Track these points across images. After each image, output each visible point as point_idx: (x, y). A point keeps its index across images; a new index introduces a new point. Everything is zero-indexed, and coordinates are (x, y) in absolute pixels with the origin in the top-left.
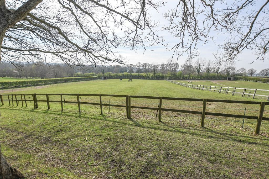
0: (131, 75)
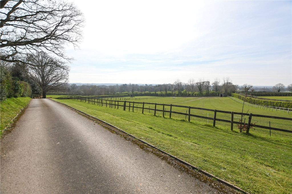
0: (150, 93)
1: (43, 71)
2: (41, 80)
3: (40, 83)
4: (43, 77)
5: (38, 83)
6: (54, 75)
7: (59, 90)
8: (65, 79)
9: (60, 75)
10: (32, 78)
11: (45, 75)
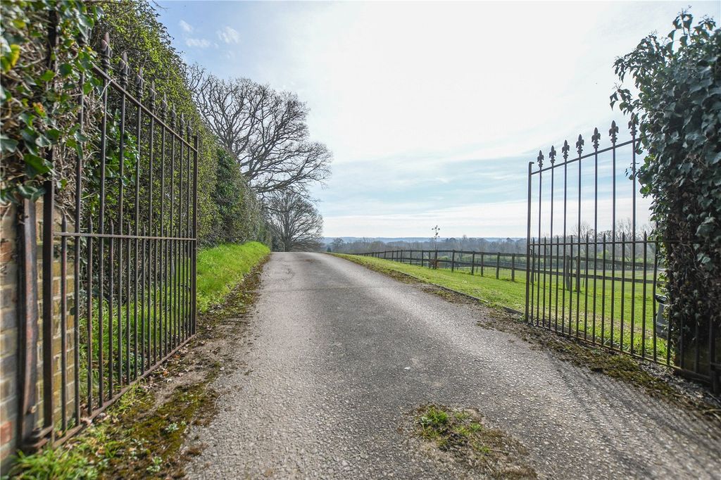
1: (287, 216)
2: (283, 231)
3: (282, 234)
4: (286, 226)
5: (280, 236)
6: (302, 222)
7: (309, 246)
8: (317, 228)
9: (310, 222)
10: (274, 227)
11: (289, 221)
